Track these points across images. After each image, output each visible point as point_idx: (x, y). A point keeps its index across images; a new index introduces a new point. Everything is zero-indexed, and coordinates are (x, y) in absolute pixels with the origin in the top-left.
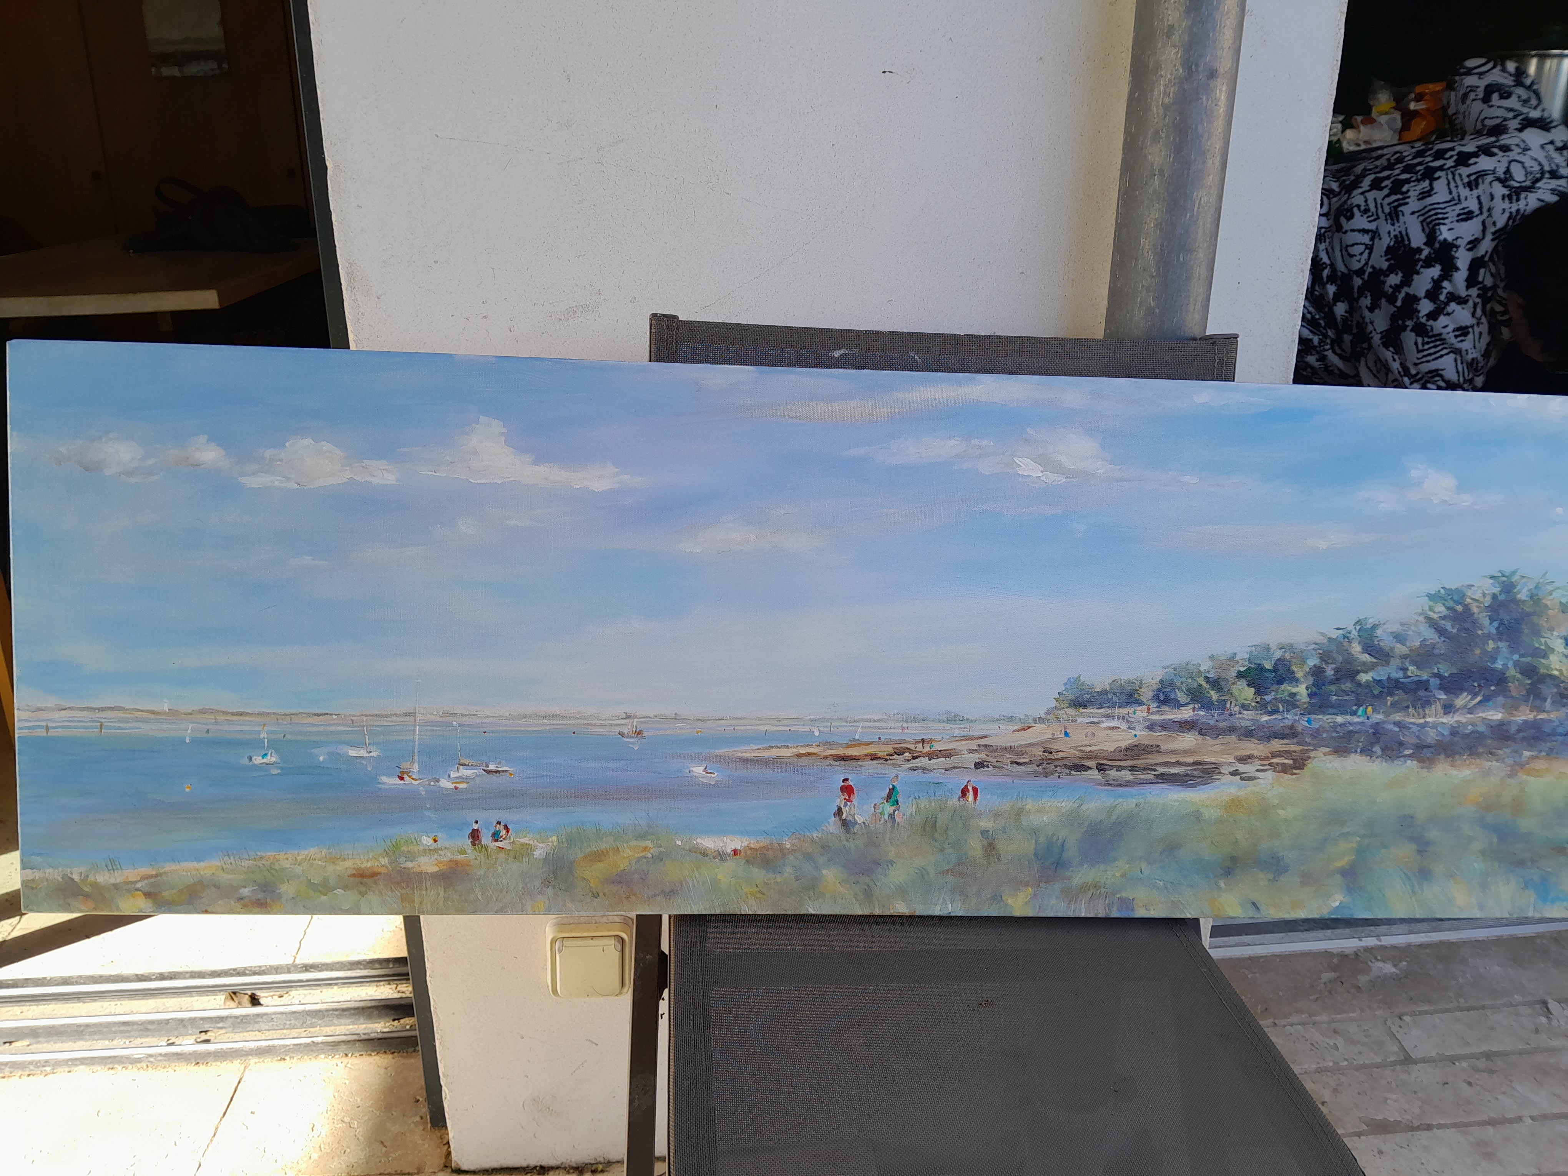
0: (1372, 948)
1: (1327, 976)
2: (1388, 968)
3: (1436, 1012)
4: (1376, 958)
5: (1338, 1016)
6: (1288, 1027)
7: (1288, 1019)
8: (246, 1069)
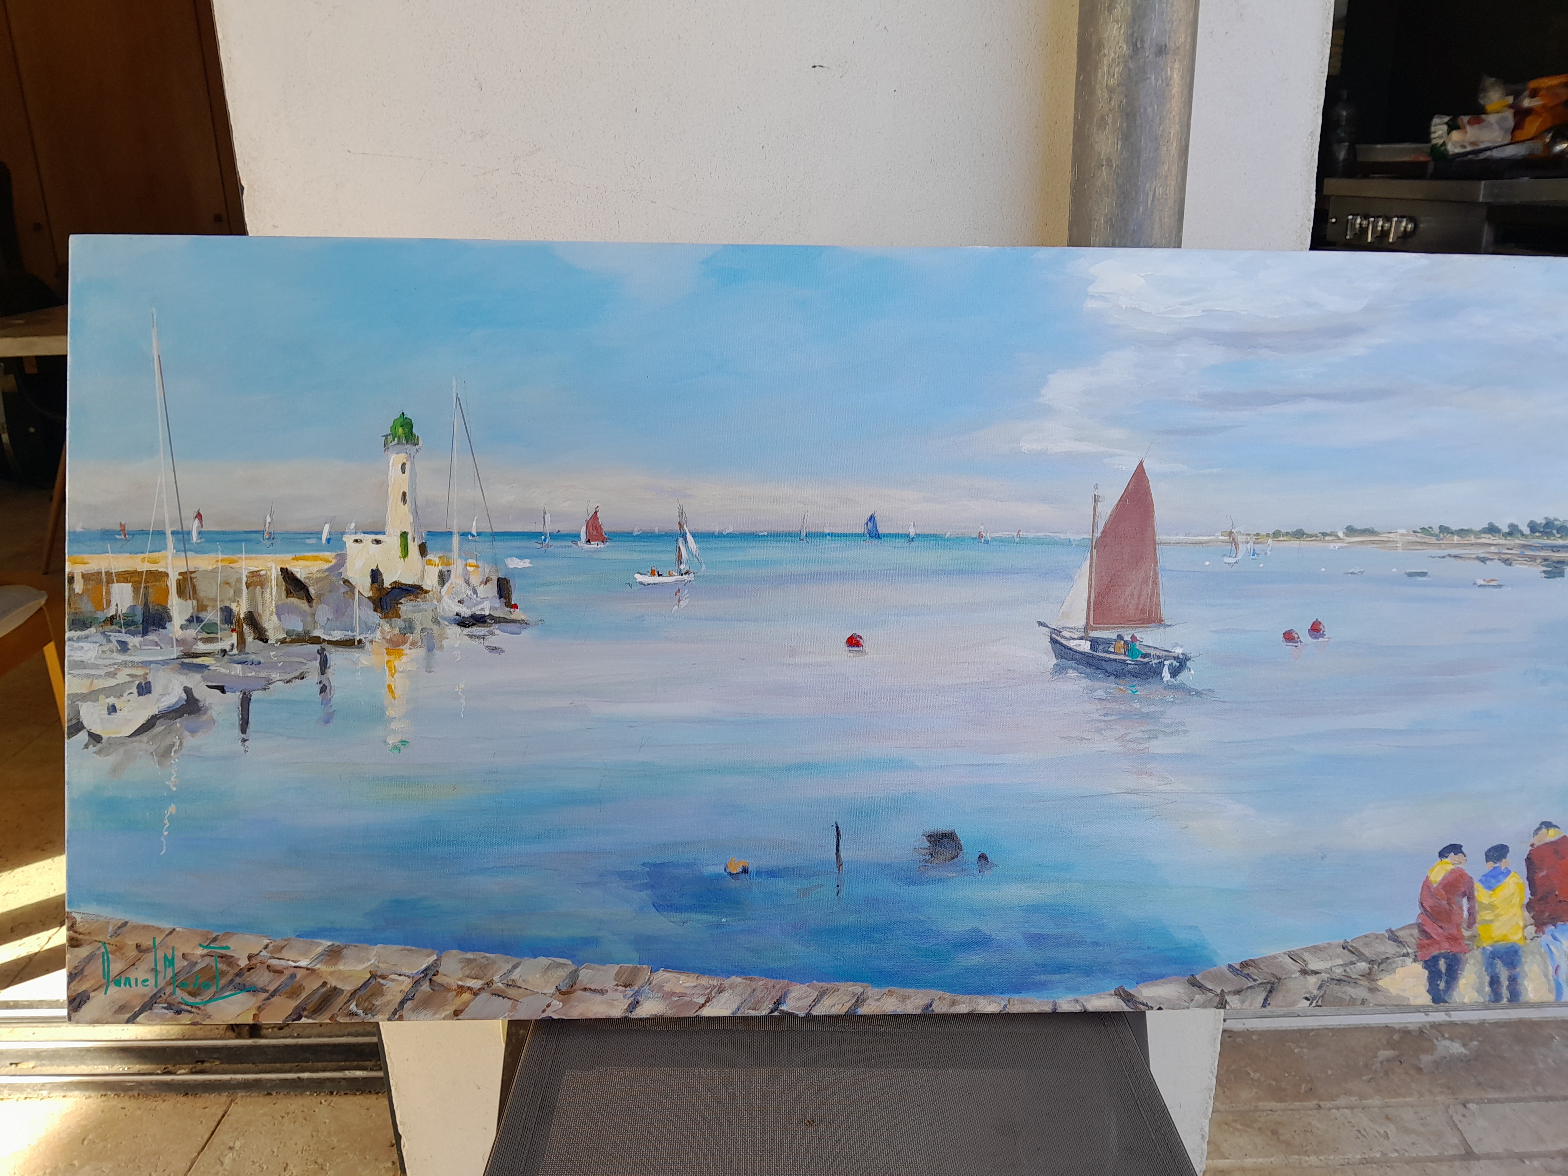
0: (1440, 1024)
1: (1385, 1054)
2: (1457, 1048)
3: (1508, 1100)
4: (1443, 1036)
5: (1393, 1101)
6: (1334, 1111)
7: (1334, 1100)
8: (231, 1104)
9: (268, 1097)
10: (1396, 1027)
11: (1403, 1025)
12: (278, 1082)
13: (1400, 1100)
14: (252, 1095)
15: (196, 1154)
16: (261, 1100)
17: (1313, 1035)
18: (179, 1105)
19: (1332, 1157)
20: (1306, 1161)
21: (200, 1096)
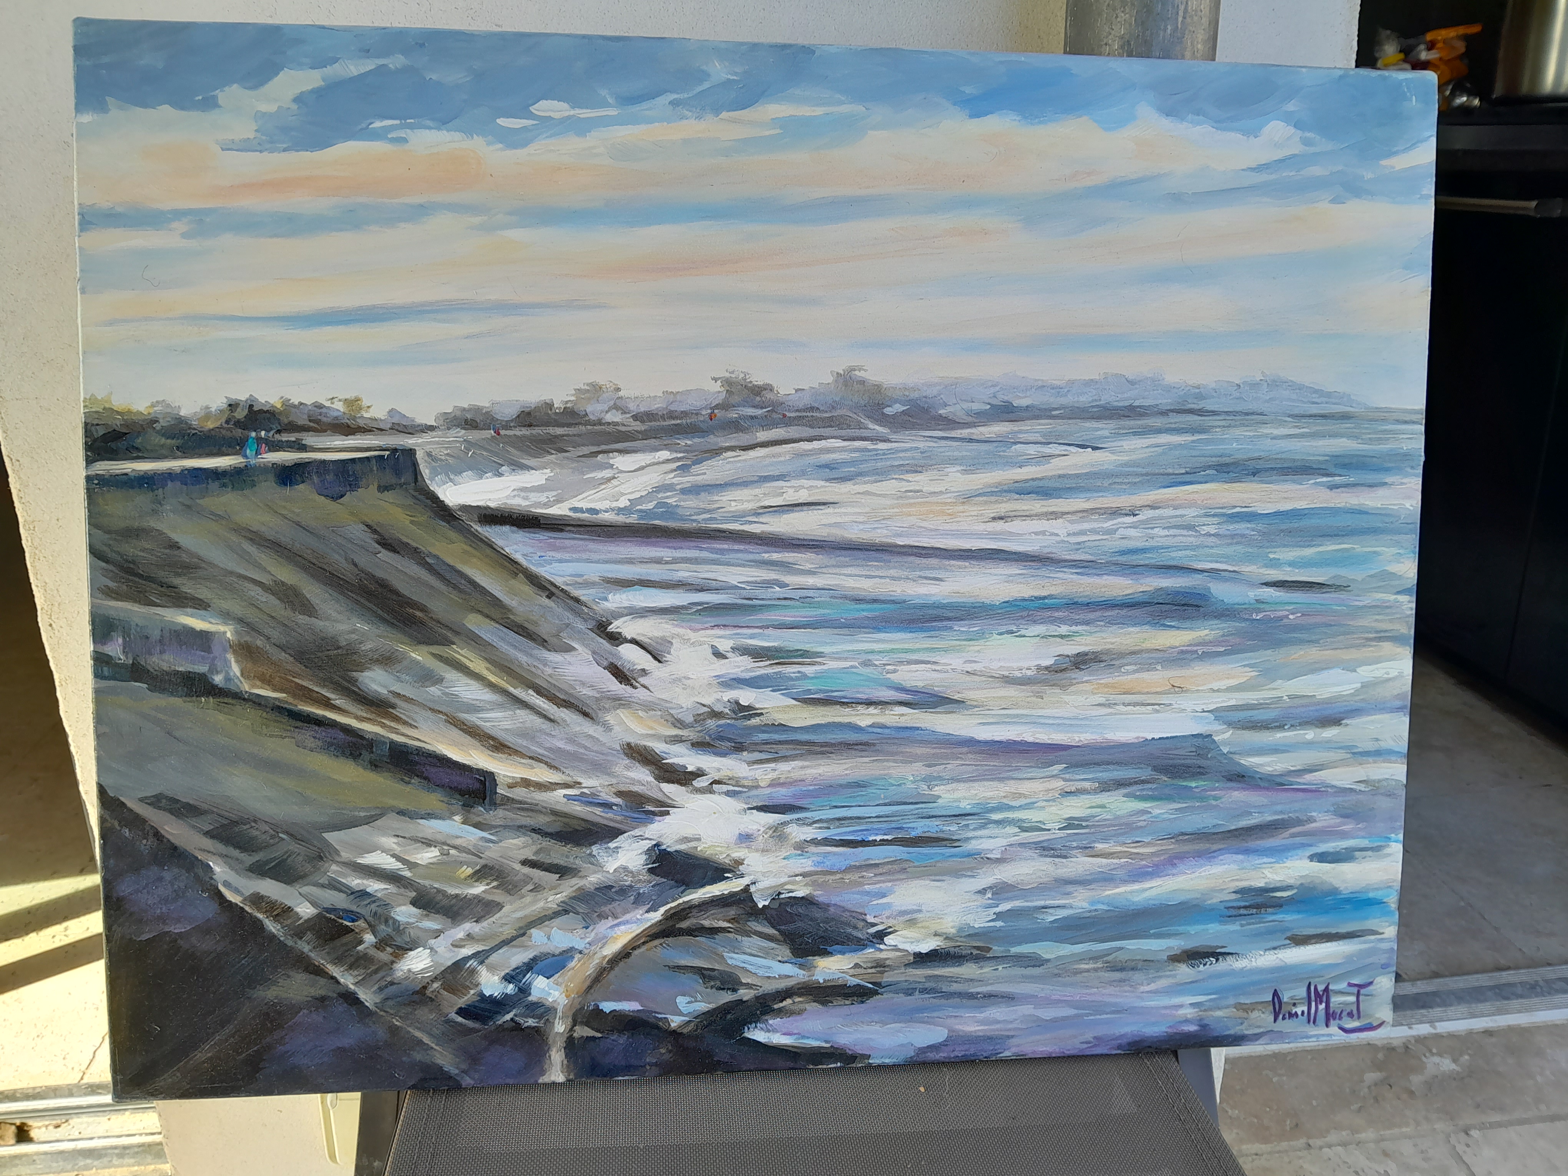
0: (1425, 1038)
1: (1372, 1076)
2: (1447, 1065)
3: (1511, 1123)
4: (1431, 1051)
5: (1388, 1132)
6: (1326, 1150)
7: (1325, 1137)
10: (1379, 1043)
11: (1386, 1042)
13: (1396, 1131)
17: (1291, 1060)
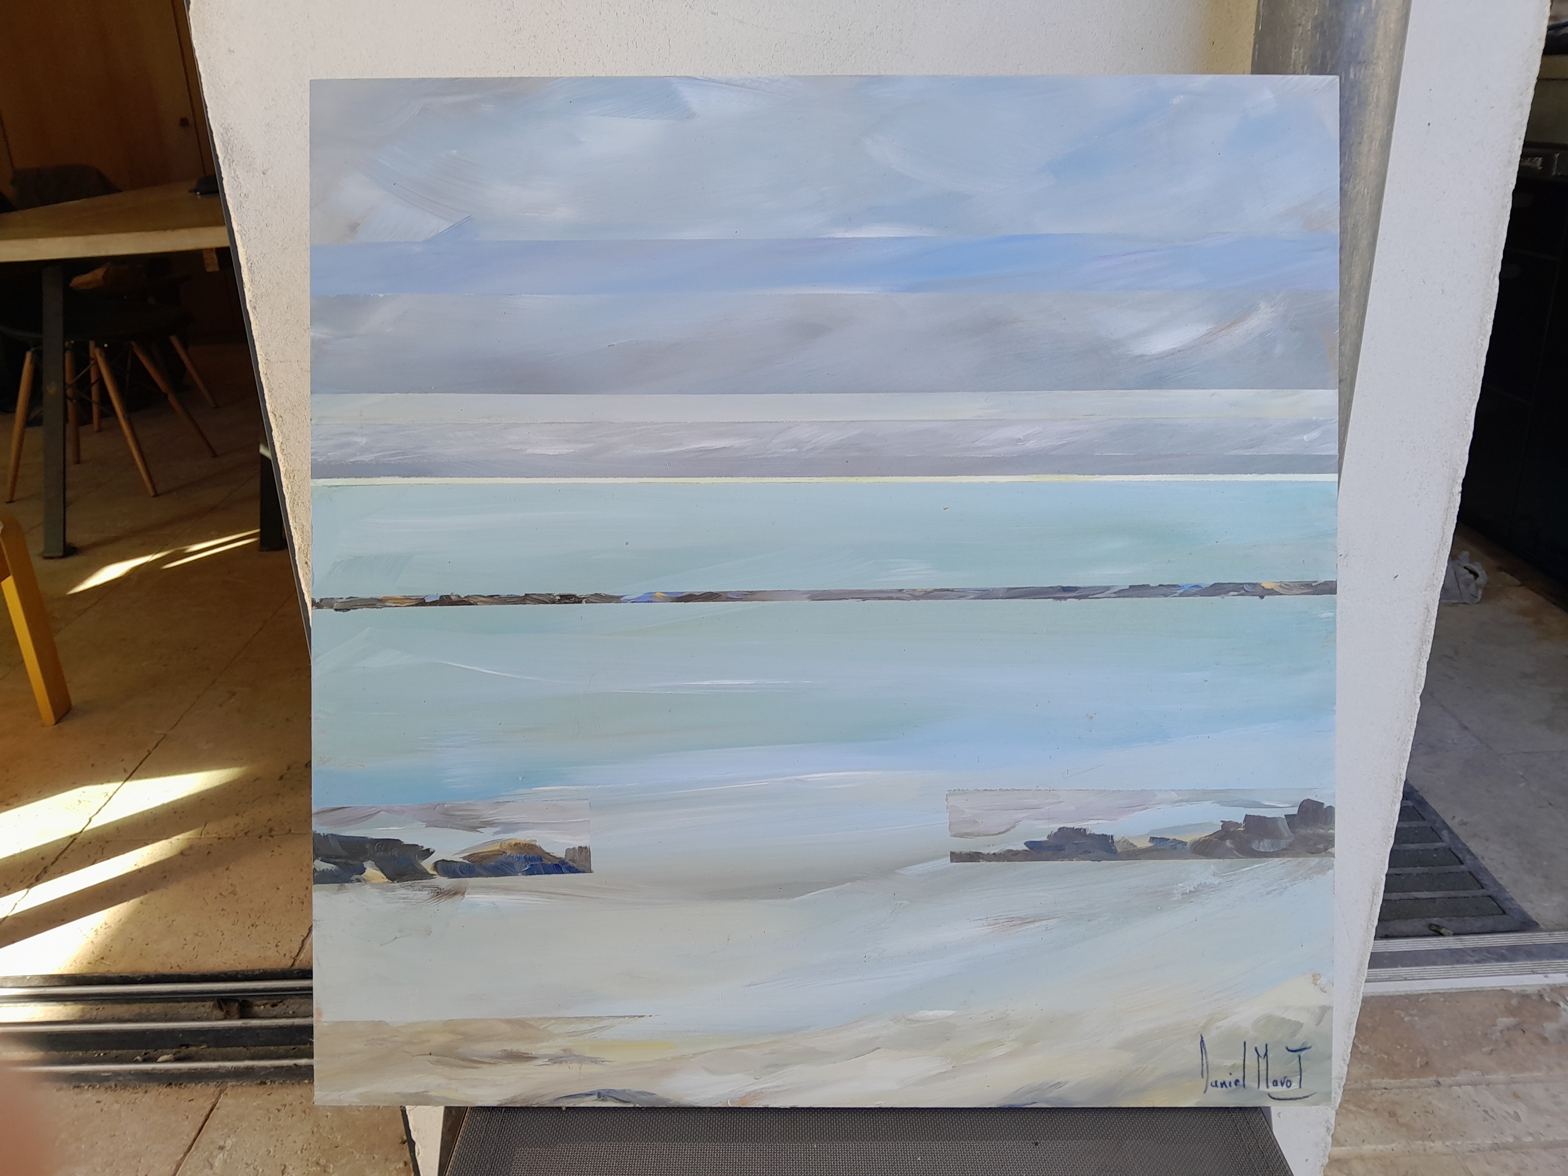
1: (1505, 1021)
5: (1518, 1076)
6: (1455, 1088)
7: (1455, 1076)
8: (220, 1095)
9: (263, 1086)
10: (1513, 990)
11: (1520, 989)
12: (272, 1070)
13: (1527, 1075)
14: (244, 1084)
15: (182, 1156)
16: (255, 1090)
17: (1423, 1001)
18: (162, 1097)
19: (1459, 1143)
20: (1431, 1148)
21: (185, 1087)
